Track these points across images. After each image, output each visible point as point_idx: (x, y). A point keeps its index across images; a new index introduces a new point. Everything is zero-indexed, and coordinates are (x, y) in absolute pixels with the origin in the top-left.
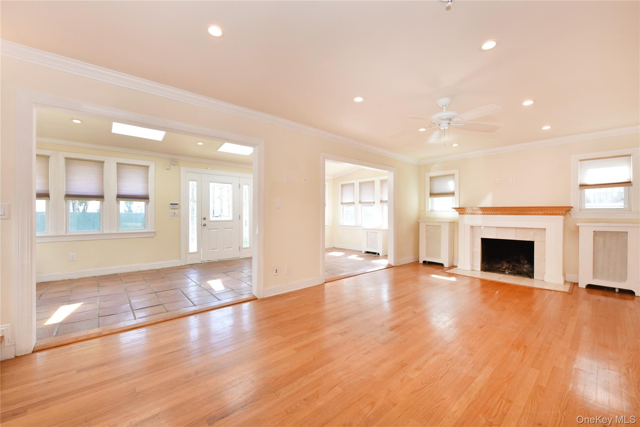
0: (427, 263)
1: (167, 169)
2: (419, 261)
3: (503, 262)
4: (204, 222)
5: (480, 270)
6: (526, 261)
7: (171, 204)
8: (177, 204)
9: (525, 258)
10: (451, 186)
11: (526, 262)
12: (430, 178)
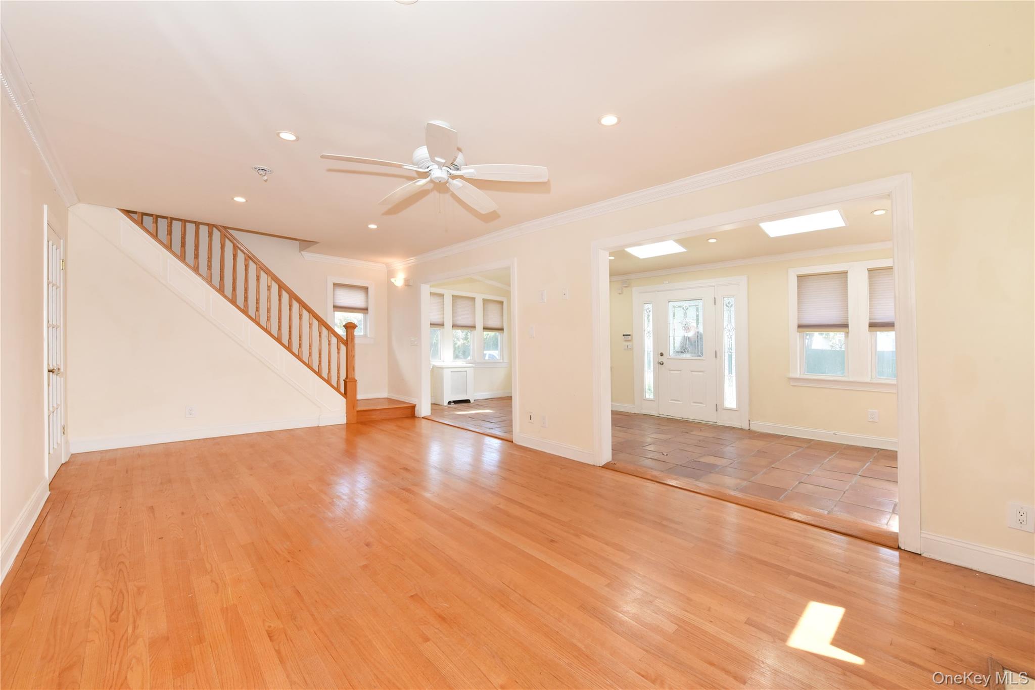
1: (620, 294)
4: (662, 359)
7: (624, 335)
8: (629, 335)
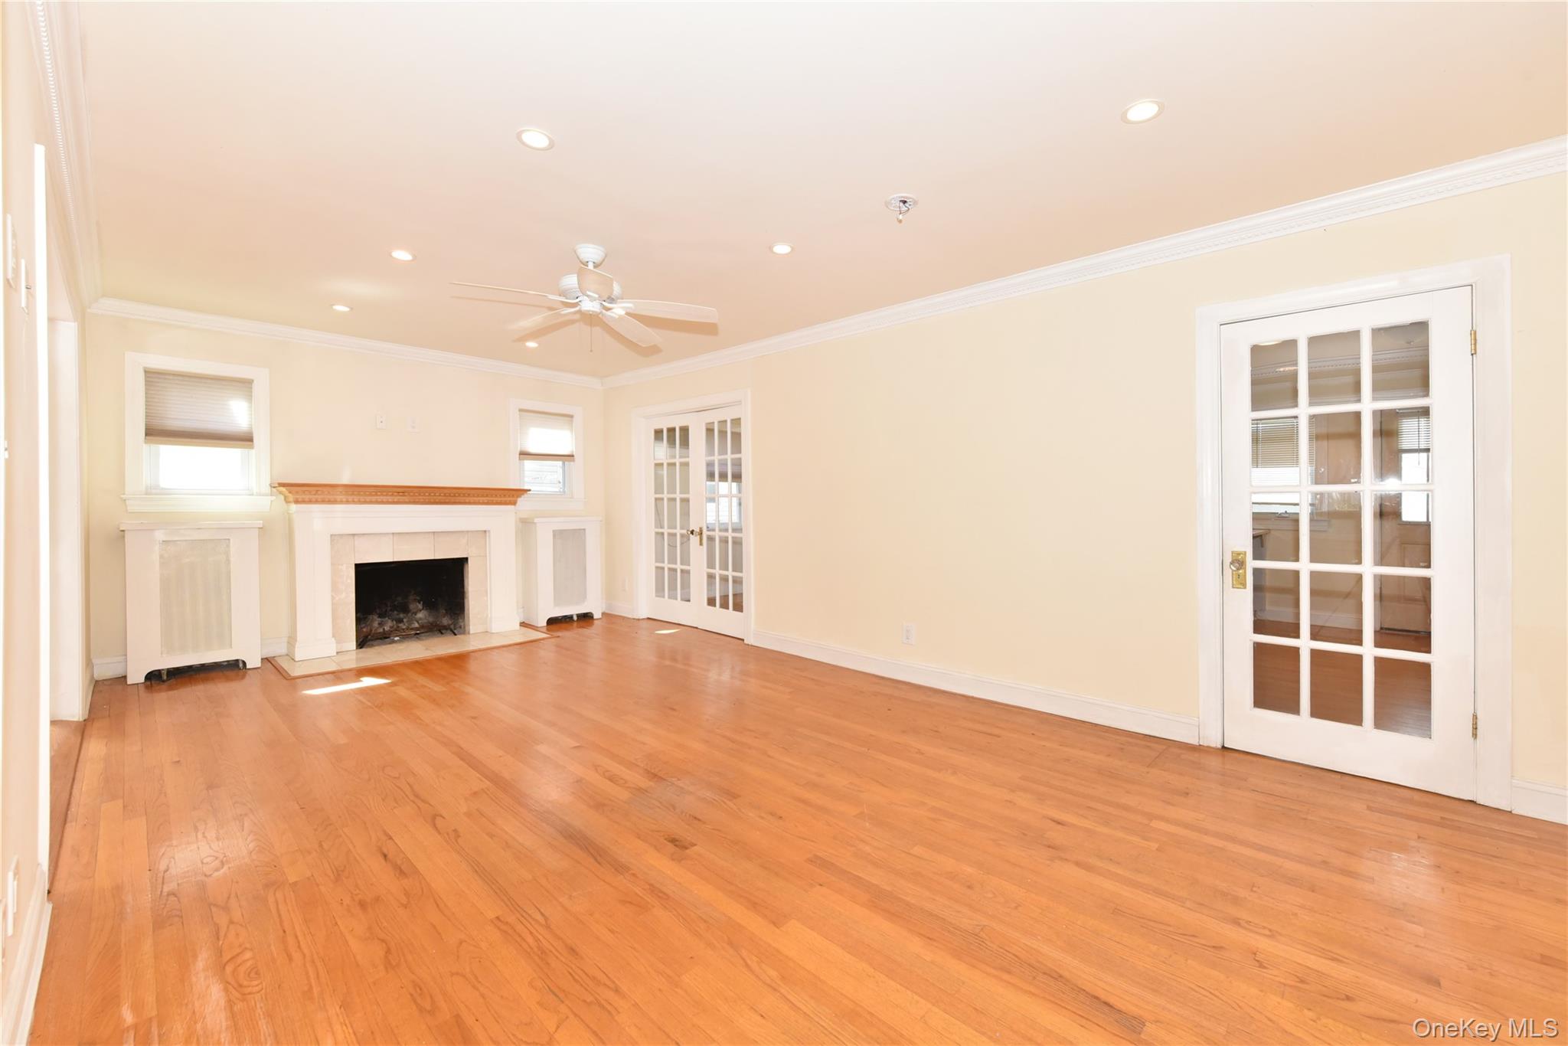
0: (165, 677)
2: (125, 677)
3: (371, 617)
5: (354, 647)
6: (420, 603)
9: (418, 598)
10: (238, 413)
11: (420, 606)
12: (146, 372)
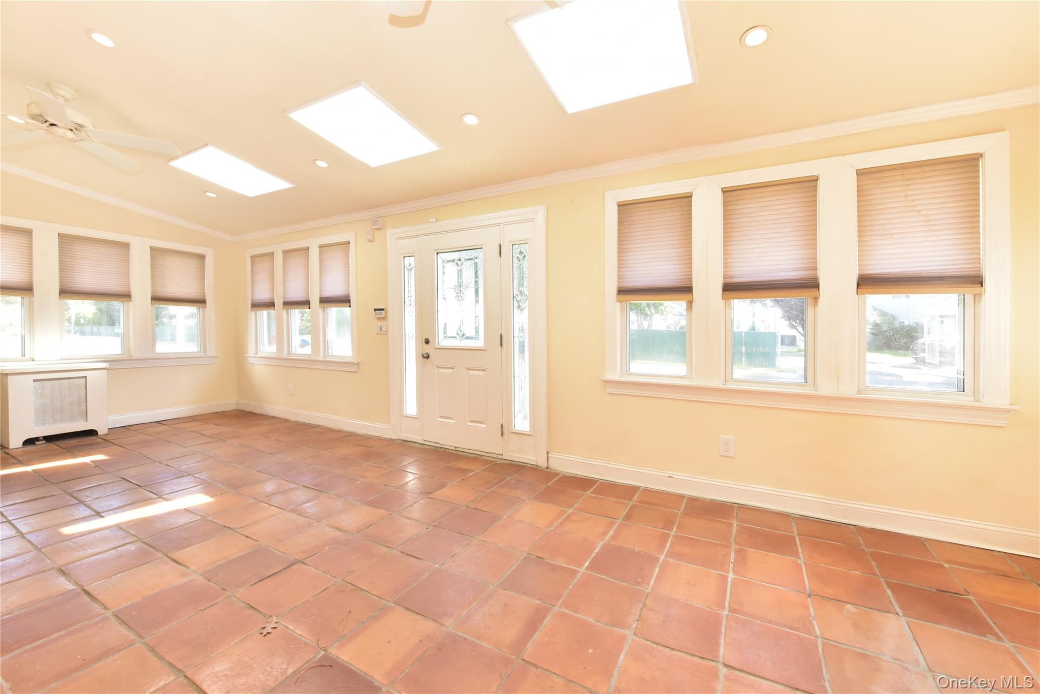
1: (370, 241)
4: (427, 349)
7: (375, 310)
8: (383, 310)
